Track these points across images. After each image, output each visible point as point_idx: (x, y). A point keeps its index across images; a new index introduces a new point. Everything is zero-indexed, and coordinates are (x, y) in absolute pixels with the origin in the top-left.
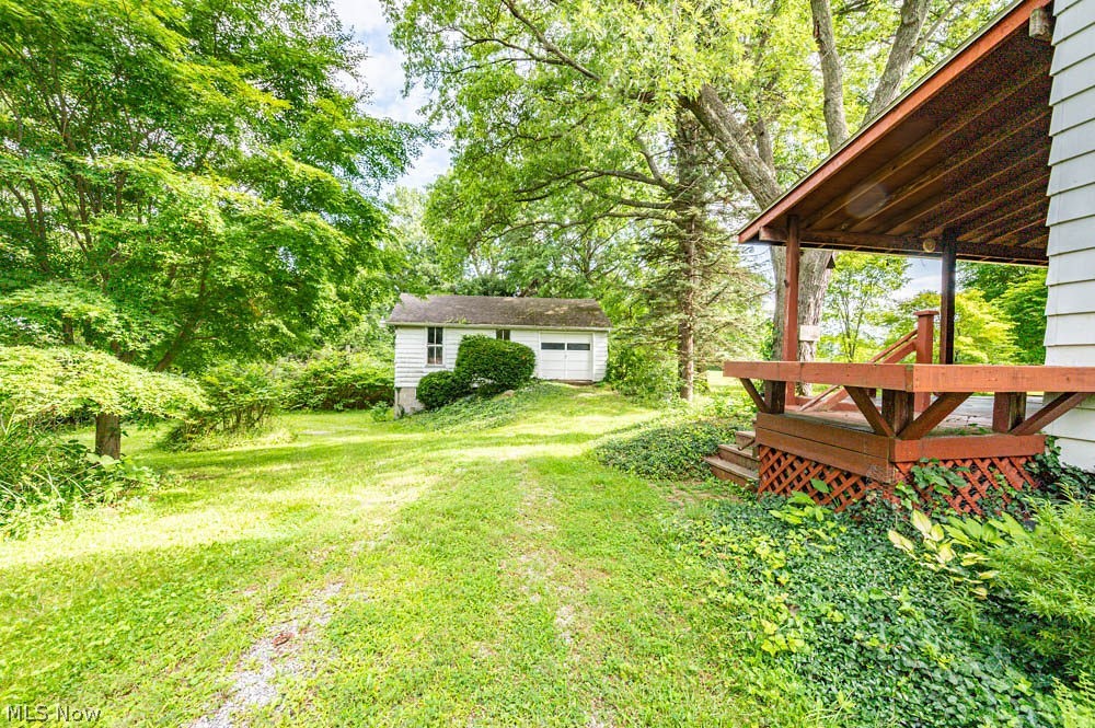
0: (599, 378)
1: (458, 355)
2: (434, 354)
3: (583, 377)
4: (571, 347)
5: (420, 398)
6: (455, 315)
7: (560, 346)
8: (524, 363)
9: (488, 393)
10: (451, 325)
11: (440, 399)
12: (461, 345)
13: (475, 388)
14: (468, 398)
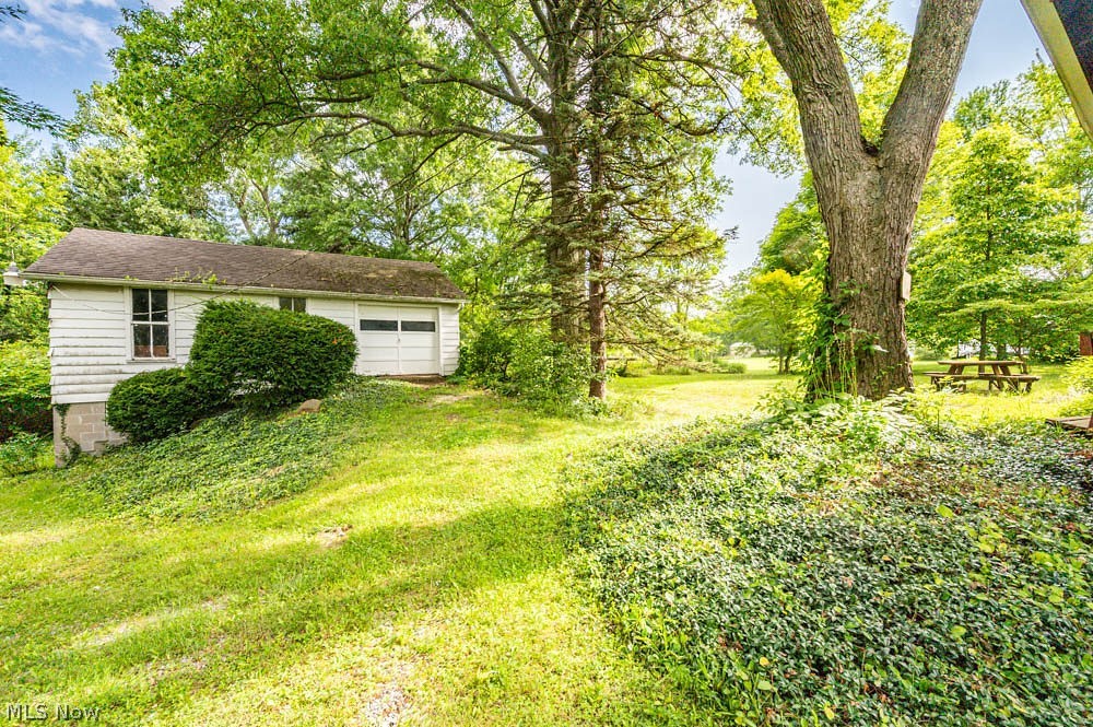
0: (450, 370)
1: (197, 337)
2: (150, 338)
3: (425, 369)
4: (407, 326)
5: (117, 423)
6: (194, 270)
7: (389, 326)
8: (337, 350)
9: (268, 406)
10: (185, 285)
11: (160, 424)
12: (203, 320)
13: (240, 397)
14: (224, 418)
